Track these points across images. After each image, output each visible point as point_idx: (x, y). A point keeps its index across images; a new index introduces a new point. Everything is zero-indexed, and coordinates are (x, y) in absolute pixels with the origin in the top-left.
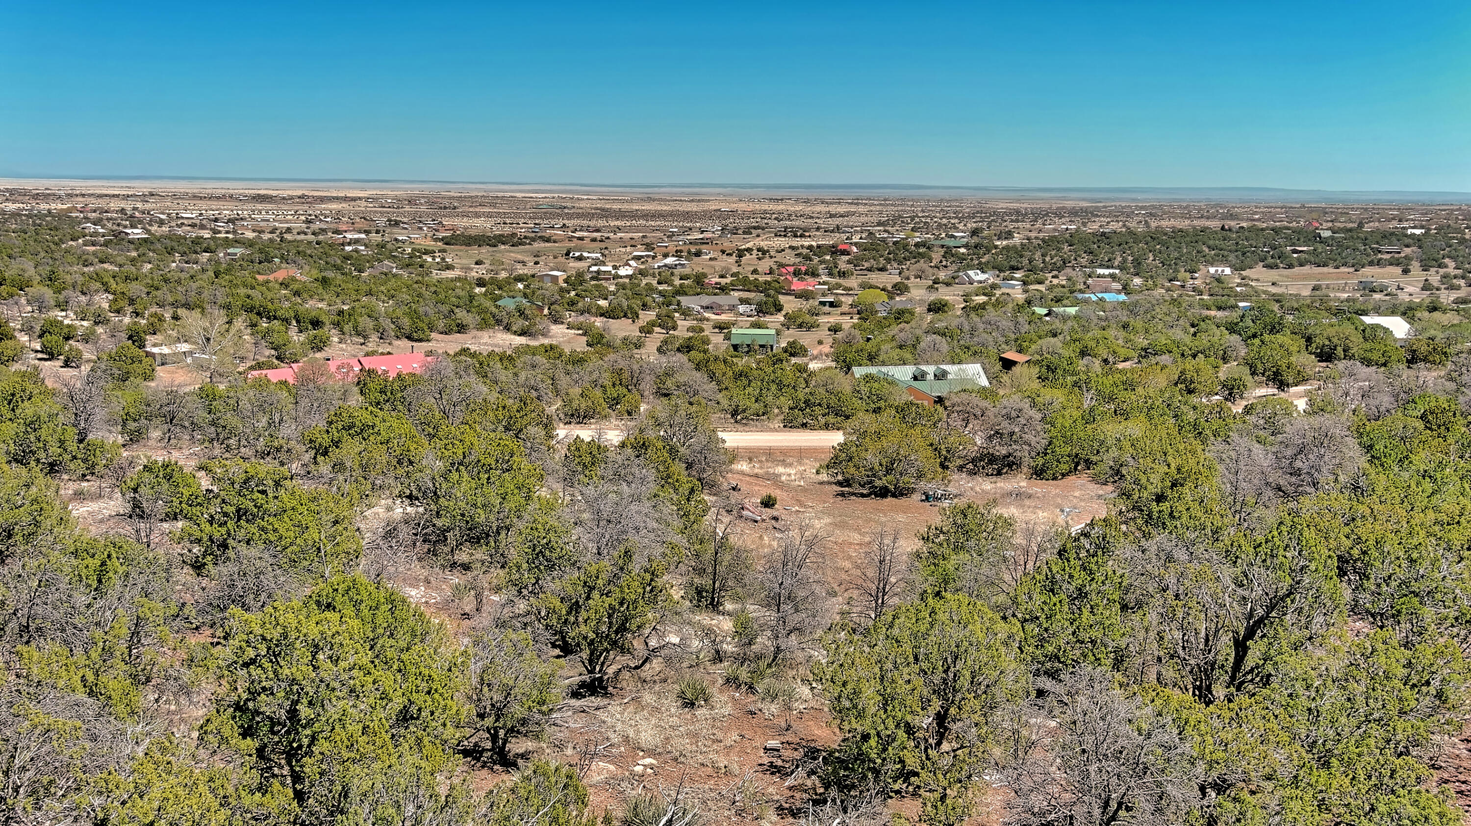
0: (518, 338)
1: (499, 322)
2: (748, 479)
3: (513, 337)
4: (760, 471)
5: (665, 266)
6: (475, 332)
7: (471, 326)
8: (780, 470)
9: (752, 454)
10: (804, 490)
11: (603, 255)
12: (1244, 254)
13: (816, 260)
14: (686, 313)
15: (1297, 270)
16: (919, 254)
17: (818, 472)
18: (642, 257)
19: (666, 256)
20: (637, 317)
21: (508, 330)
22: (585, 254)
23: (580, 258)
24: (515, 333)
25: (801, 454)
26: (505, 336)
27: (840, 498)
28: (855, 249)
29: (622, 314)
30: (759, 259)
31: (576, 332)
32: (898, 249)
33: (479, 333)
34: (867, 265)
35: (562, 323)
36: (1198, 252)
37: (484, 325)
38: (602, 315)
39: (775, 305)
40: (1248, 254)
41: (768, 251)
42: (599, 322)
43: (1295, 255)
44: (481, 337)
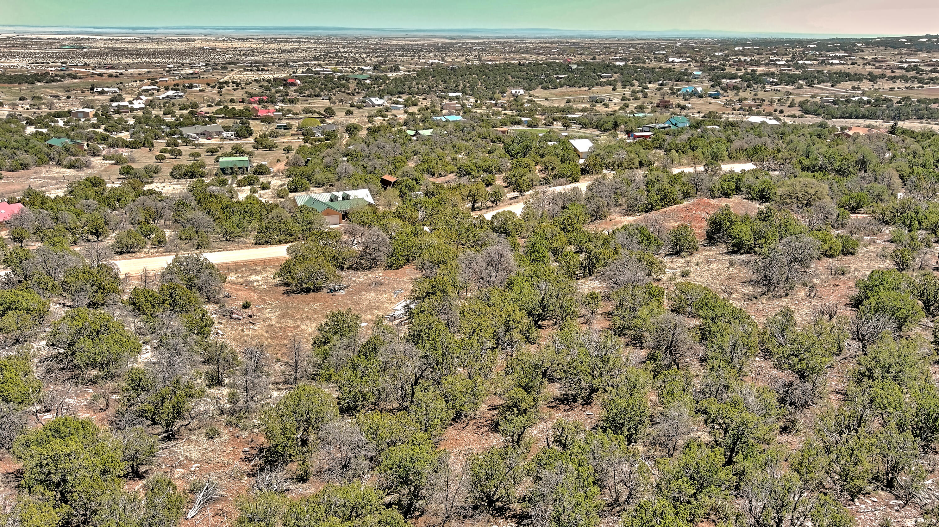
0: (67, 170)
1: (51, 159)
2: (235, 286)
3: (64, 170)
4: (241, 280)
5: (168, 97)
6: (34, 169)
7: (31, 164)
8: (253, 277)
9: (236, 267)
10: (267, 291)
11: (120, 89)
12: (531, 80)
13: (274, 90)
14: (187, 141)
15: (559, 90)
16: (341, 84)
17: (274, 278)
18: (149, 90)
19: (167, 89)
20: (153, 146)
21: (60, 164)
22: (106, 89)
23: (103, 93)
24: (65, 167)
25: (265, 263)
26: (58, 170)
27: (286, 295)
28: (299, 82)
29: (141, 145)
30: (234, 90)
31: (110, 162)
32: (327, 81)
33: (39, 169)
34: (307, 93)
35: (99, 155)
36: (506, 80)
37: (41, 163)
38: (127, 146)
39: (247, 131)
40: (533, 80)
41: (240, 84)
42: (125, 153)
43: (558, 81)
44: (40, 172)
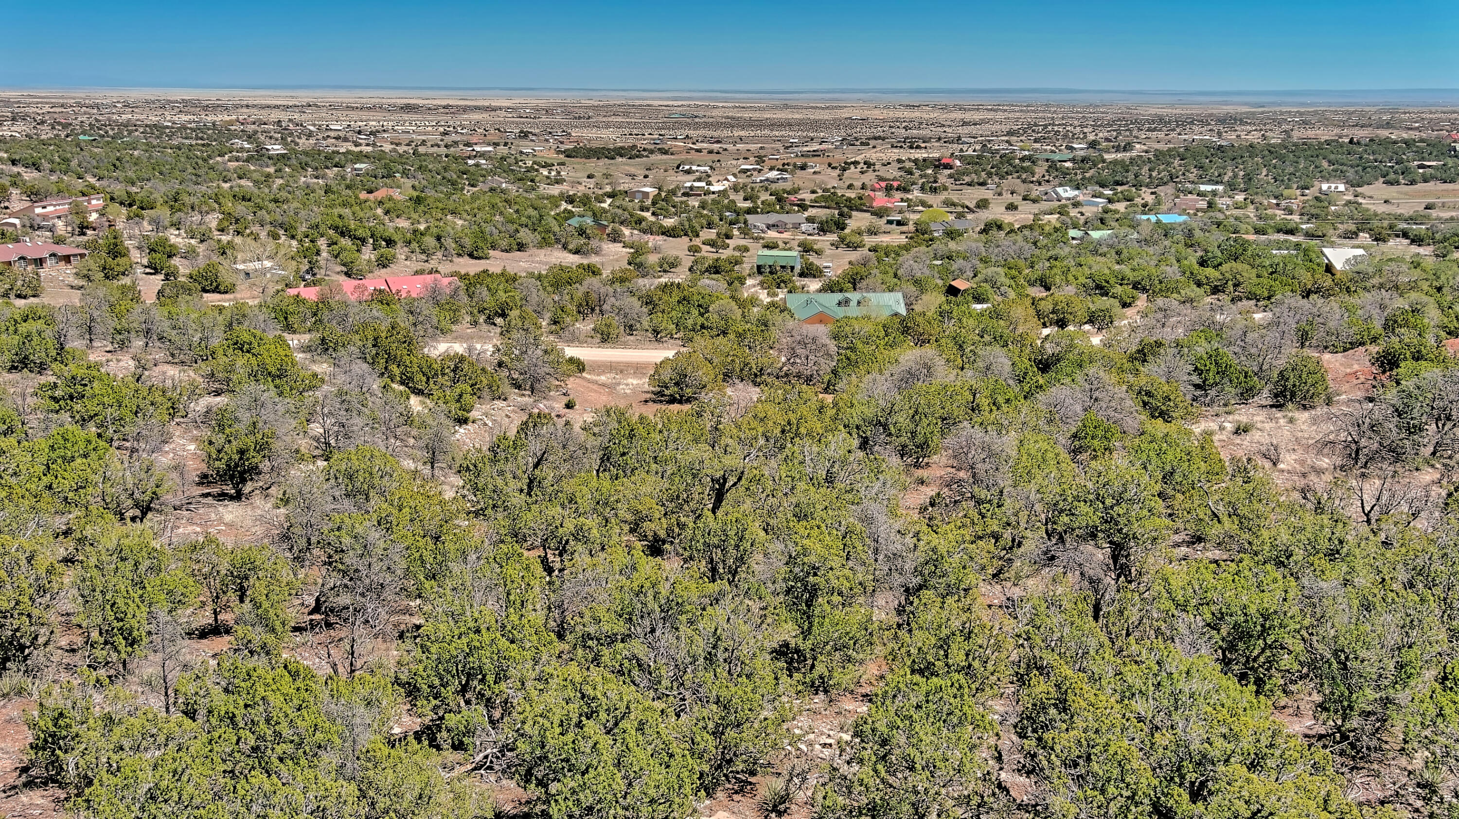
0: (572, 256)
3: (567, 255)
5: (767, 180)
7: (531, 245)
11: (711, 168)
12: (1364, 169)
13: (917, 173)
14: (747, 233)
15: (1420, 186)
16: (1022, 168)
18: (748, 170)
19: (772, 169)
20: (697, 236)
21: (565, 248)
22: (694, 168)
23: (688, 172)
26: (559, 254)
28: (958, 163)
29: (684, 233)
30: (862, 173)
31: (627, 250)
32: (1001, 163)
33: (536, 252)
34: (967, 179)
35: (620, 241)
36: (1316, 167)
39: (840, 225)
40: (1369, 170)
41: (874, 164)
42: (654, 241)
43: (1421, 171)
44: (537, 255)
